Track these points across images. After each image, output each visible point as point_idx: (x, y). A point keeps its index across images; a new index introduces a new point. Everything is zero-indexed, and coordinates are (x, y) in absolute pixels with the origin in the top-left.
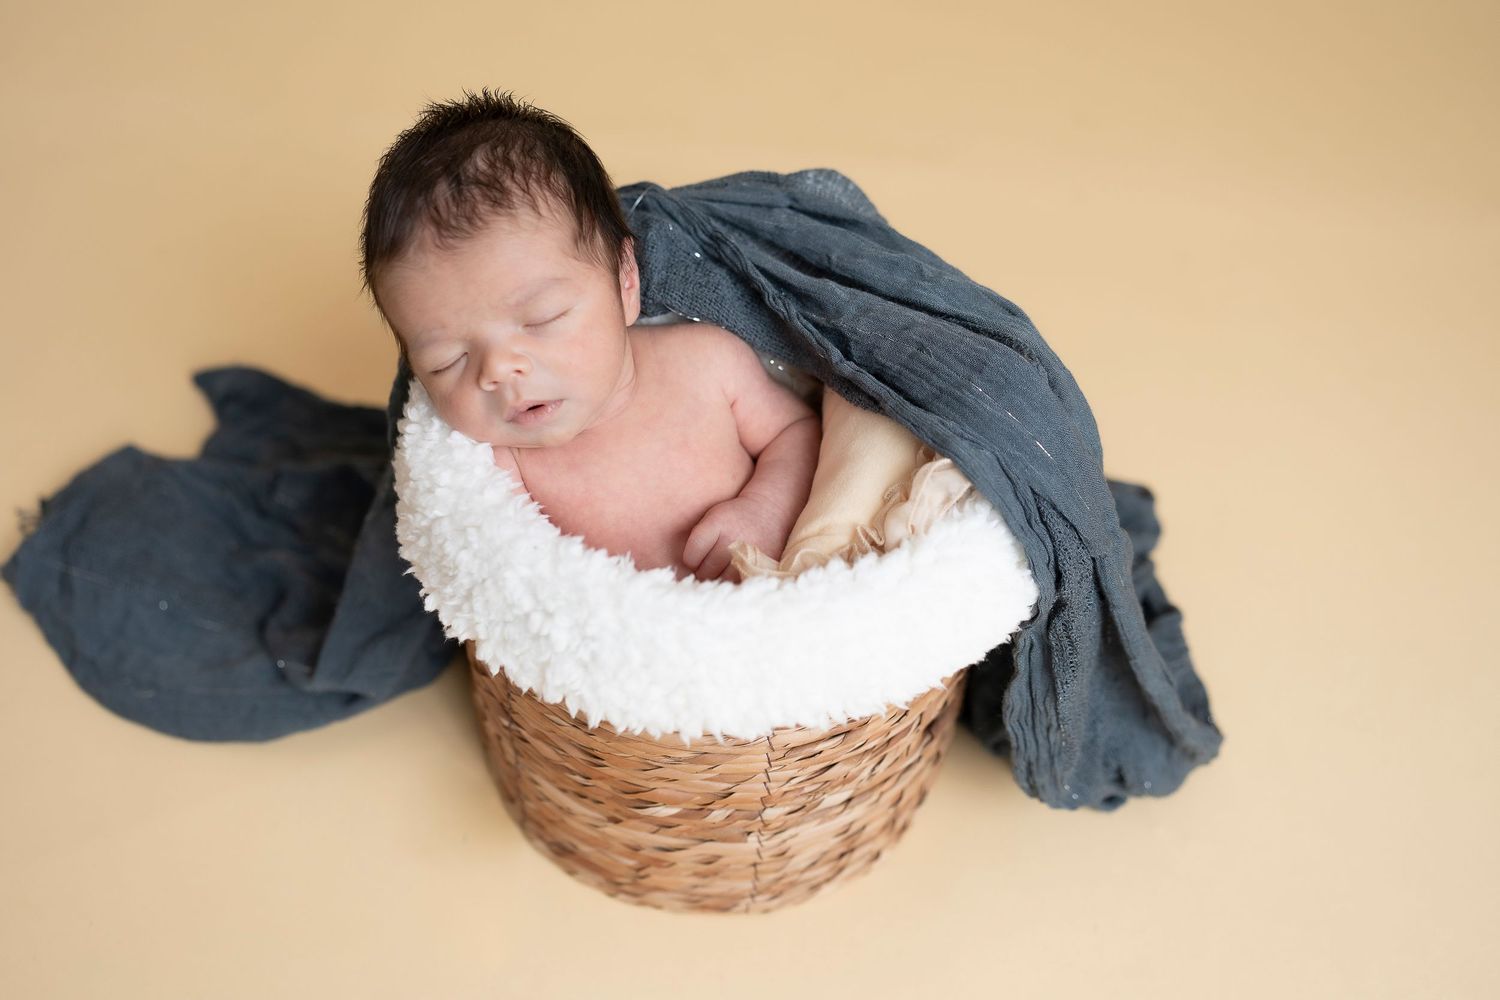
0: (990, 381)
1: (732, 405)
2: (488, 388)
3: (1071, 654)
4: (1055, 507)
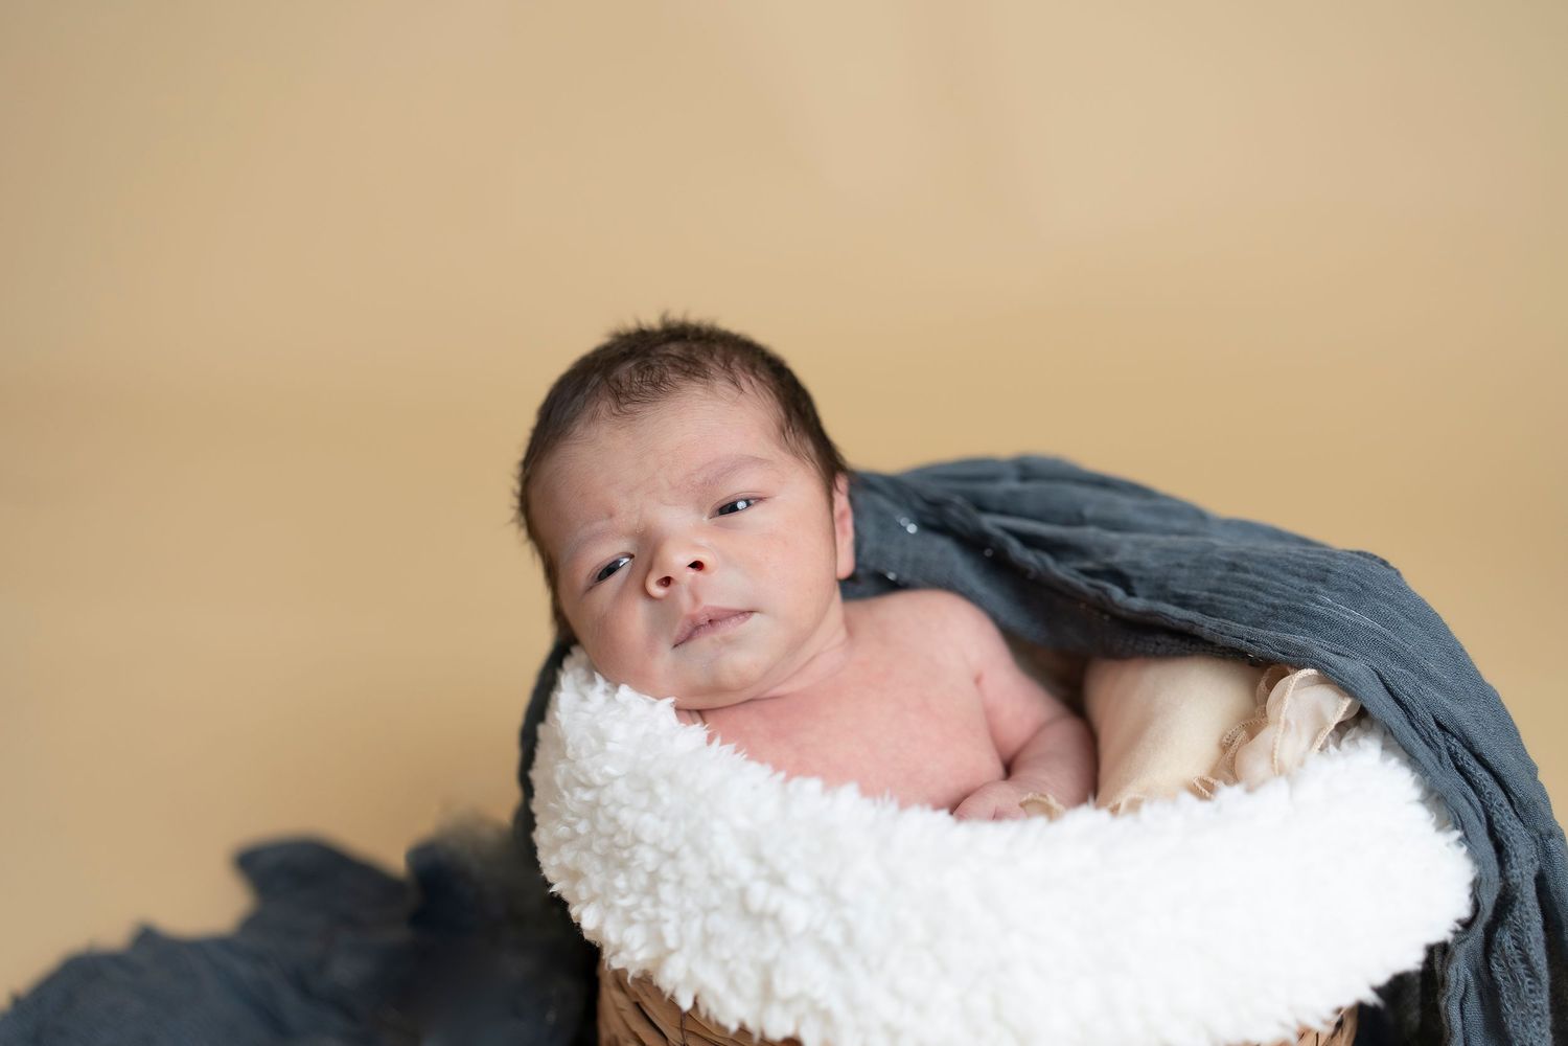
0: (1340, 590)
1: (978, 680)
2: (657, 591)
3: (1531, 991)
4: (1469, 746)
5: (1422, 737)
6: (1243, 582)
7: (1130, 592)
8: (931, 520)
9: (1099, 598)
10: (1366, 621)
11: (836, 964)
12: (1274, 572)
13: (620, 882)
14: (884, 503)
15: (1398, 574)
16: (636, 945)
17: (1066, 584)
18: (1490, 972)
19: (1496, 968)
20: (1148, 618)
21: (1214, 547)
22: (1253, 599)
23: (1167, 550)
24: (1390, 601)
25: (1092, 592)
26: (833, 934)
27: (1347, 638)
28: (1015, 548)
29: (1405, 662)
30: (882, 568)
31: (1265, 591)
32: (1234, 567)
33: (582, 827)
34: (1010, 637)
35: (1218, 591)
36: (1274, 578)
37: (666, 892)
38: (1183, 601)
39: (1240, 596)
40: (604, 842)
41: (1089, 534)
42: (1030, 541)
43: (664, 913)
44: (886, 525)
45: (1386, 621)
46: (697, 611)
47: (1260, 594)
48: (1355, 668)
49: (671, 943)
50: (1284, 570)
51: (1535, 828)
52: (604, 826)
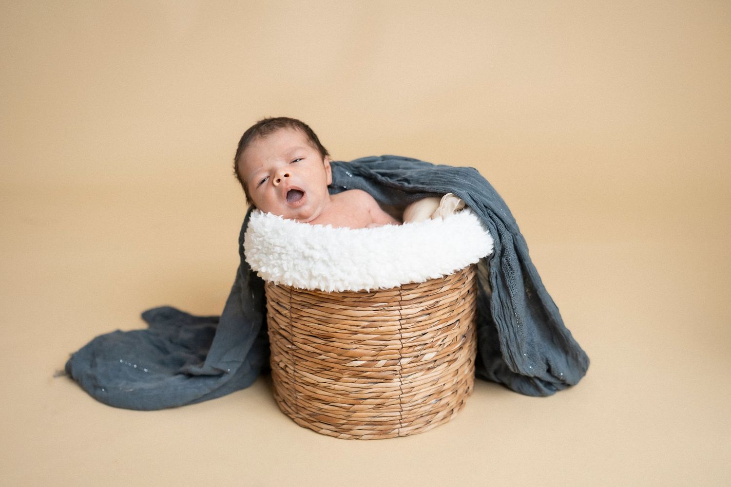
1: (369, 212)
2: (276, 184)
3: (511, 273)
4: (493, 211)
5: (480, 209)
6: (438, 177)
7: (409, 183)
8: (356, 173)
9: (402, 187)
10: (468, 182)
11: (328, 266)
12: (445, 173)
13: (271, 257)
14: (342, 169)
15: (478, 171)
16: (276, 272)
17: (393, 184)
18: (502, 270)
19: (503, 269)
20: (414, 189)
21: (431, 169)
22: (440, 180)
23: (419, 172)
24: (474, 177)
25: (399, 185)
26: (326, 258)
27: (462, 186)
28: (379, 177)
29: (477, 191)
30: (342, 185)
31: (443, 178)
32: (436, 173)
33: (260, 247)
34: (378, 201)
35: (431, 180)
36: (446, 175)
37: (283, 257)
38: (423, 183)
39: (437, 180)
40: (266, 249)
41: (399, 171)
42: (383, 175)
43: (283, 262)
44: (343, 175)
45: (472, 182)
46: (288, 187)
47: (442, 179)
48: (463, 192)
49: (285, 269)
50: (449, 173)
51: (512, 232)
52: (266, 245)
